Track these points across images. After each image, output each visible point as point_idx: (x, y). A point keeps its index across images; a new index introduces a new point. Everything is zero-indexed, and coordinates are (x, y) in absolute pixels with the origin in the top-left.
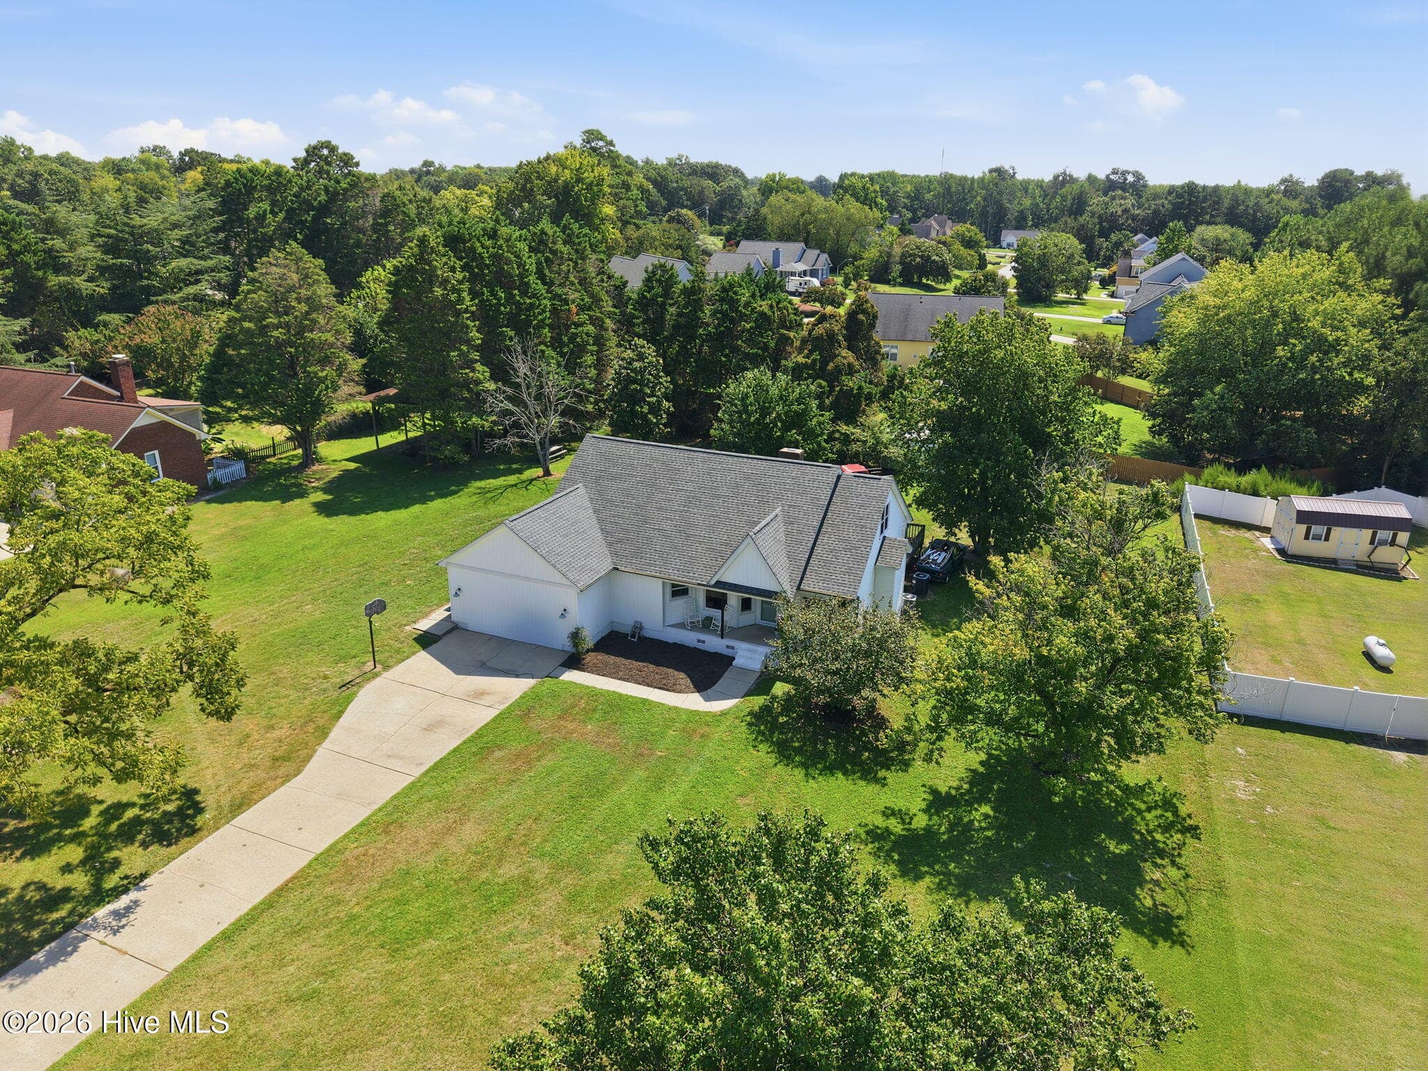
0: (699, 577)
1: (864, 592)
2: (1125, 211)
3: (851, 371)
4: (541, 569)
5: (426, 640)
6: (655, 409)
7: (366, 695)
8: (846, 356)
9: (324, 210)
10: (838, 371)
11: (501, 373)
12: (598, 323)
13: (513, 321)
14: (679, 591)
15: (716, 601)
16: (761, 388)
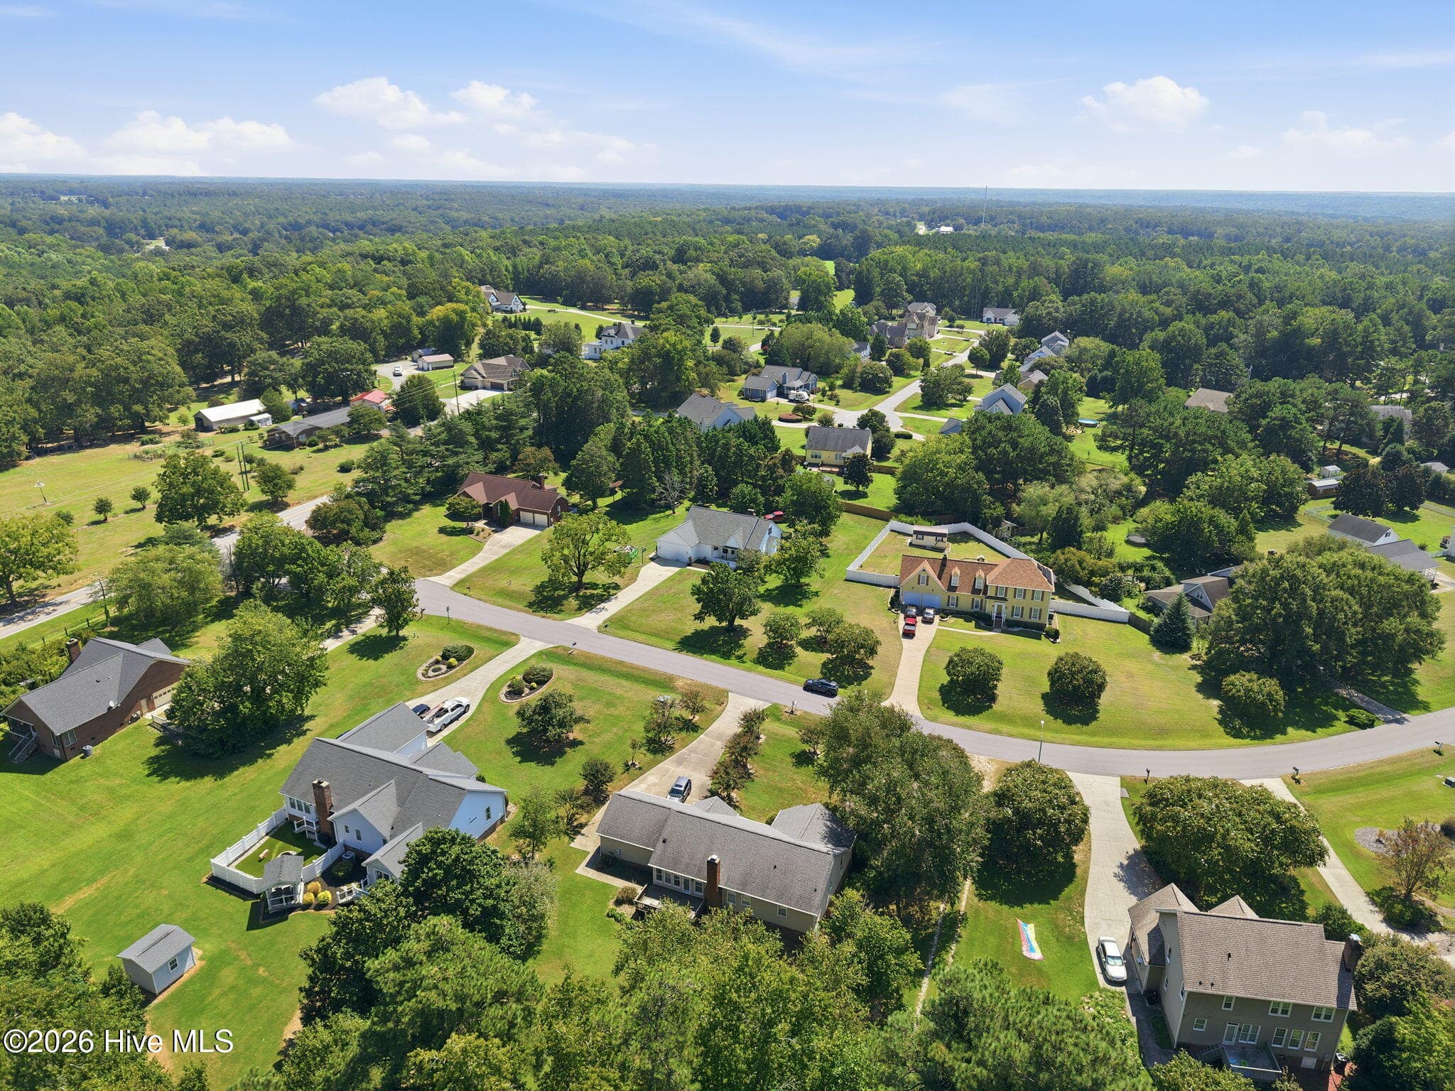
0: (720, 545)
1: (764, 550)
2: (1049, 313)
3: (782, 477)
4: (682, 542)
5: (652, 559)
6: (711, 490)
7: (643, 570)
8: (781, 471)
9: (576, 398)
10: (777, 478)
11: (660, 479)
12: (691, 456)
13: (663, 461)
14: (716, 548)
15: (725, 551)
16: (742, 491)
